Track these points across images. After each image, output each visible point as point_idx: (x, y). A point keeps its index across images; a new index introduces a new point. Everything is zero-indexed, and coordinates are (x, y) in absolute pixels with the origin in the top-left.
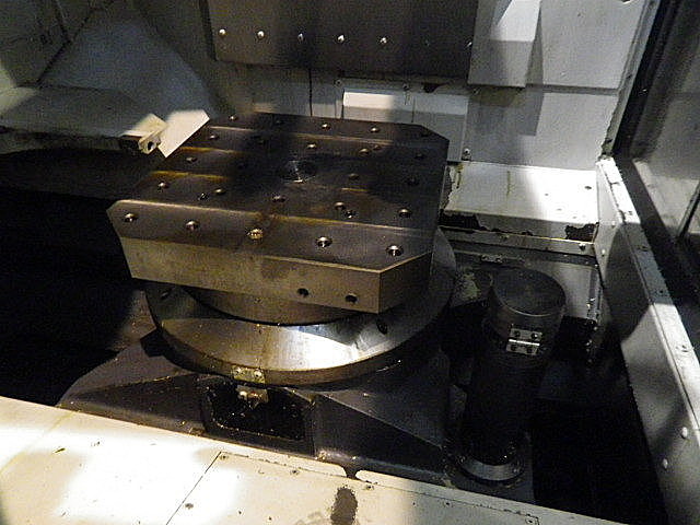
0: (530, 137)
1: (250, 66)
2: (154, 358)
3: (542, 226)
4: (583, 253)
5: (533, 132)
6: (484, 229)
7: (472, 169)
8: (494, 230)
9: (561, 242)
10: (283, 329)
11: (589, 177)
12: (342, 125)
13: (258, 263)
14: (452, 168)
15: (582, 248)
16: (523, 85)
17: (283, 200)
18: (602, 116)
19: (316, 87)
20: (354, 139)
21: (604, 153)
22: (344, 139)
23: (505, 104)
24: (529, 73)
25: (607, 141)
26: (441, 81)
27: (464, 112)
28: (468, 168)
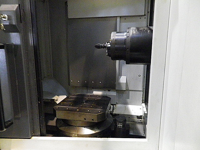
0: (128, 99)
3: (132, 116)
4: (140, 122)
7: (118, 106)
9: (136, 119)
11: (141, 107)
12: (93, 96)
14: (114, 105)
15: (141, 121)
18: (140, 95)
19: (88, 91)
21: (143, 102)
24: (126, 88)
25: (143, 100)
26: (111, 89)
27: (116, 95)
28: (117, 105)
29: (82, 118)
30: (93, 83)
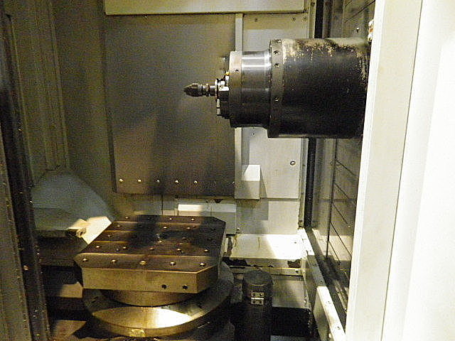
0: (266, 221)
1: (132, 195)
3: (277, 262)
4: (297, 274)
5: (267, 218)
6: (250, 266)
7: (241, 237)
8: (255, 266)
9: (287, 270)
12: (178, 218)
14: (232, 237)
15: (297, 272)
16: (259, 198)
18: (294, 211)
19: (165, 202)
21: (300, 227)
23: (252, 207)
24: (260, 193)
25: (300, 221)
26: (222, 198)
27: (235, 211)
28: (239, 237)
29: (156, 285)
30: (176, 184)
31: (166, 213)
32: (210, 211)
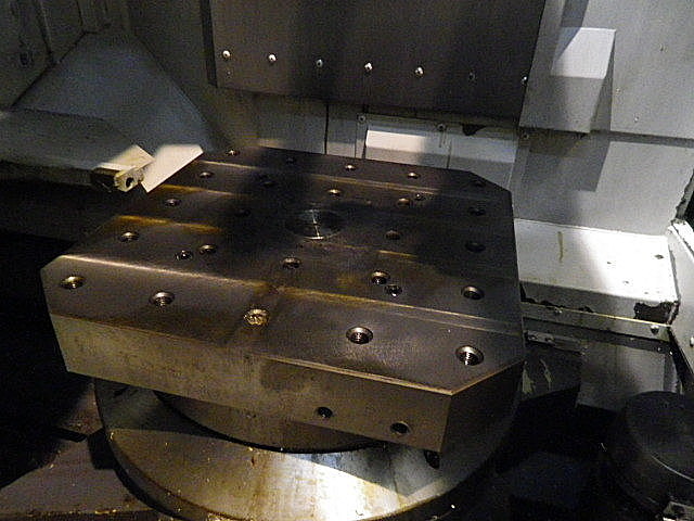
0: (589, 193)
1: (256, 95)
2: (100, 472)
3: (605, 301)
4: (653, 336)
5: (592, 187)
6: (531, 301)
8: (544, 303)
9: (627, 322)
10: (288, 457)
11: (660, 243)
13: (258, 366)
15: (654, 331)
16: (587, 131)
17: (295, 265)
19: (334, 124)
20: (386, 185)
21: (678, 216)
22: (377, 184)
23: (561, 152)
24: (595, 117)
25: (682, 202)
26: (484, 122)
27: (512, 160)
30: (367, 72)
31: (336, 149)
32: (446, 153)
